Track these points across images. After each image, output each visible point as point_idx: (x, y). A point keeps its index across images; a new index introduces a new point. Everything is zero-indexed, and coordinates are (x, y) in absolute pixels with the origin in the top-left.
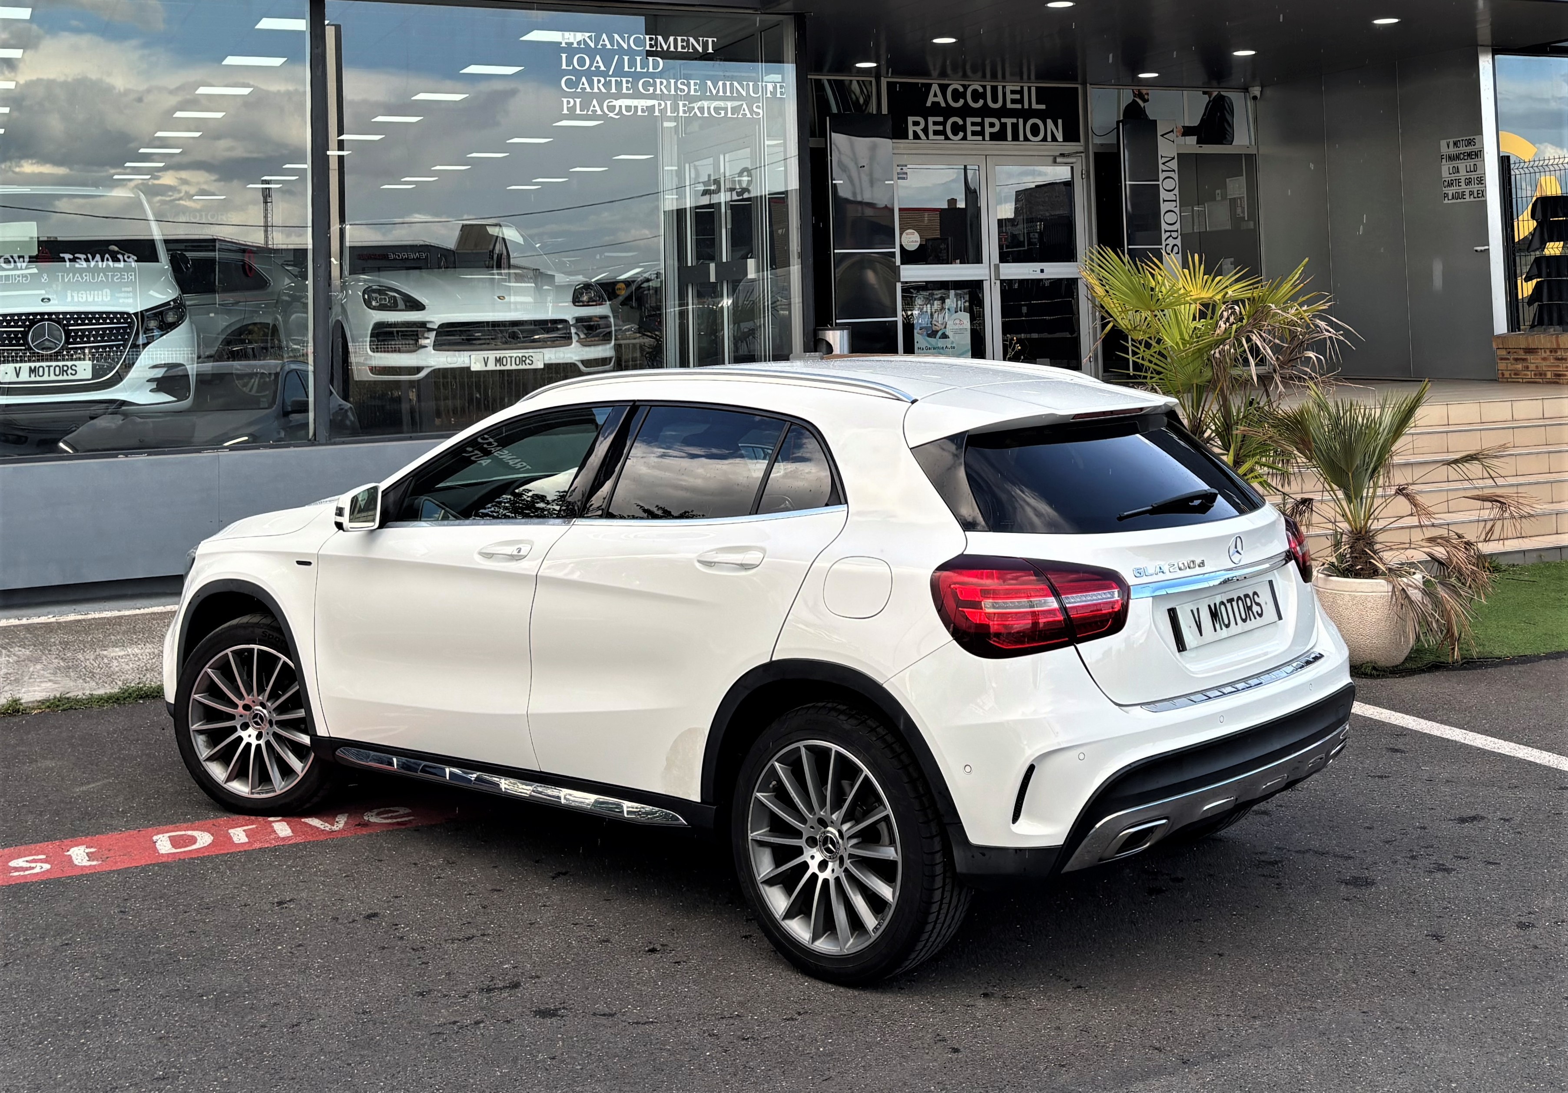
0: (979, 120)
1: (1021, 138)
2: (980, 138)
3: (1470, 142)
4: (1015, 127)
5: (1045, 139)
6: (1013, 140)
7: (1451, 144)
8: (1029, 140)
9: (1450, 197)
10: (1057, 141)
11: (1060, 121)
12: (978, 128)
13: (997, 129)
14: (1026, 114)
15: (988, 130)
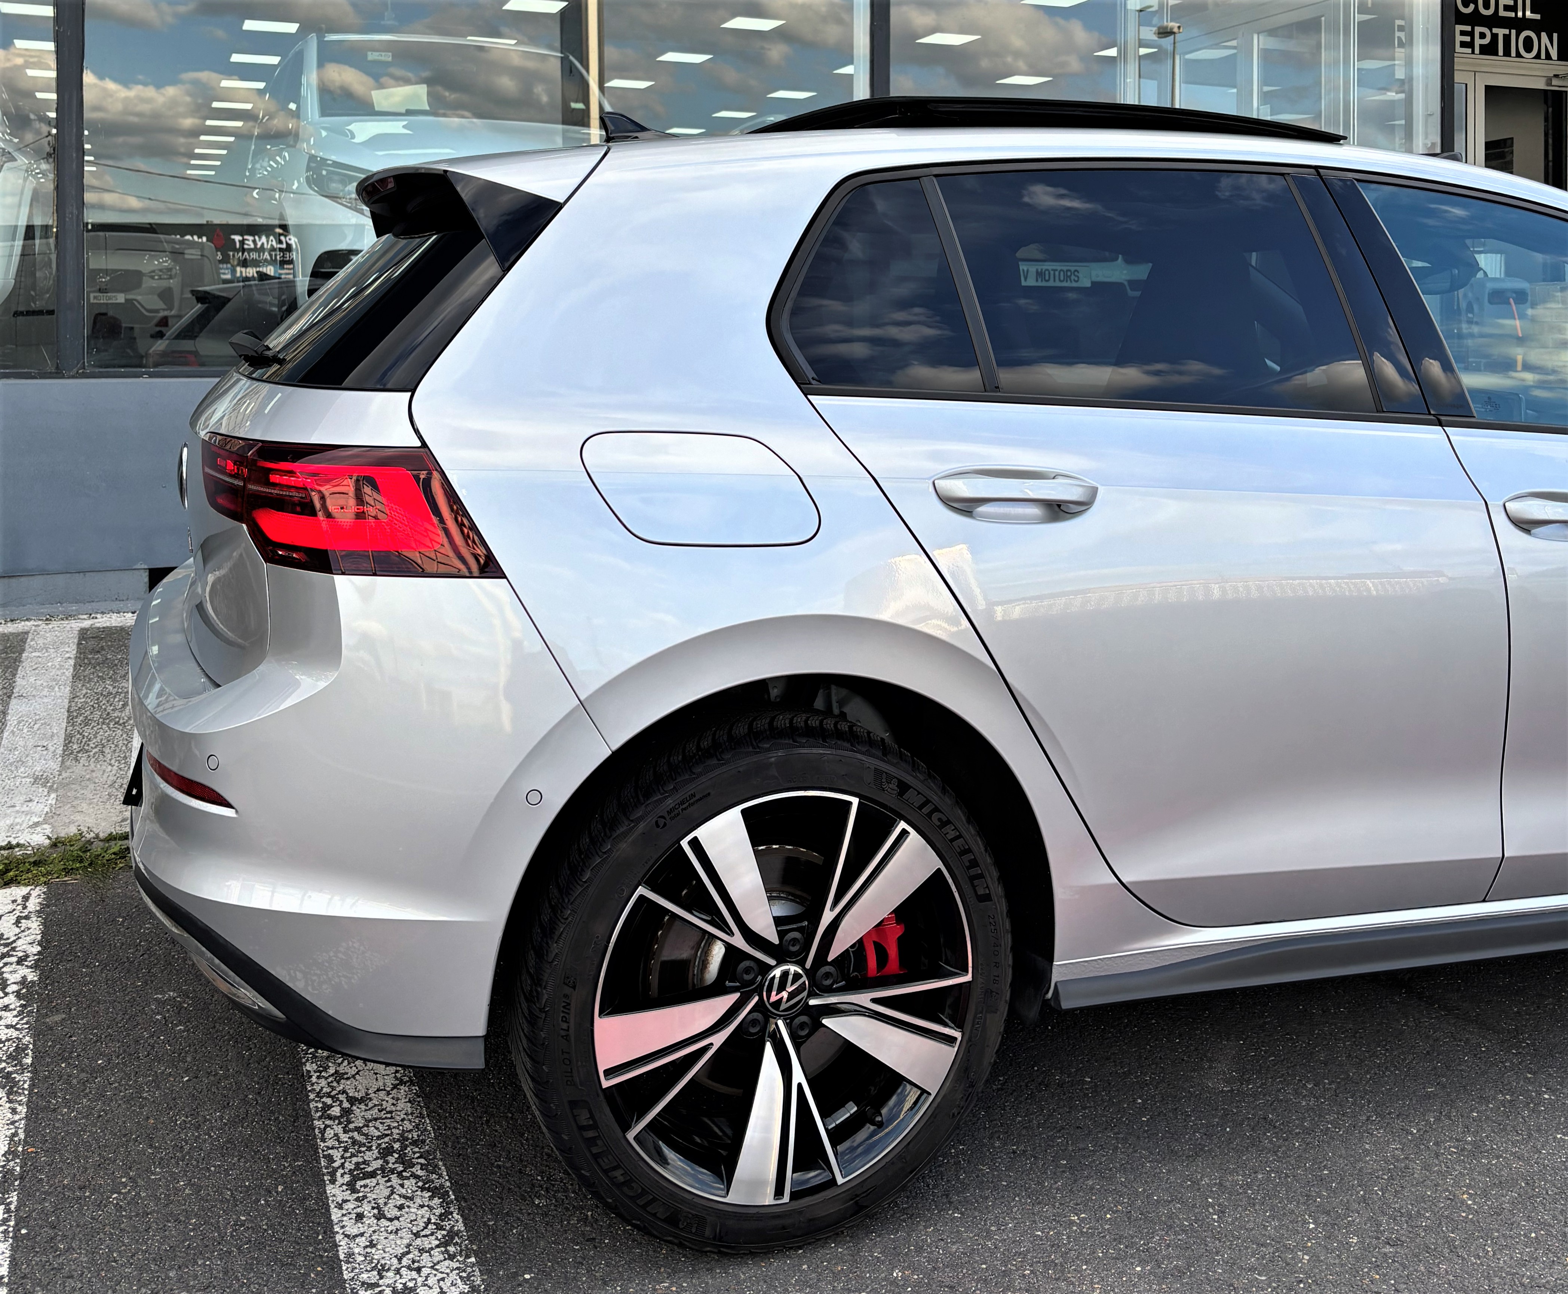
0: (1468, 28)
1: (1513, 53)
2: (1469, 50)
4: (1507, 38)
5: (1538, 56)
6: (1505, 55)
8: (1521, 57)
10: (1551, 59)
11: (1555, 36)
12: (1467, 39)
13: (1486, 41)
14: (1520, 24)
15: (1478, 42)
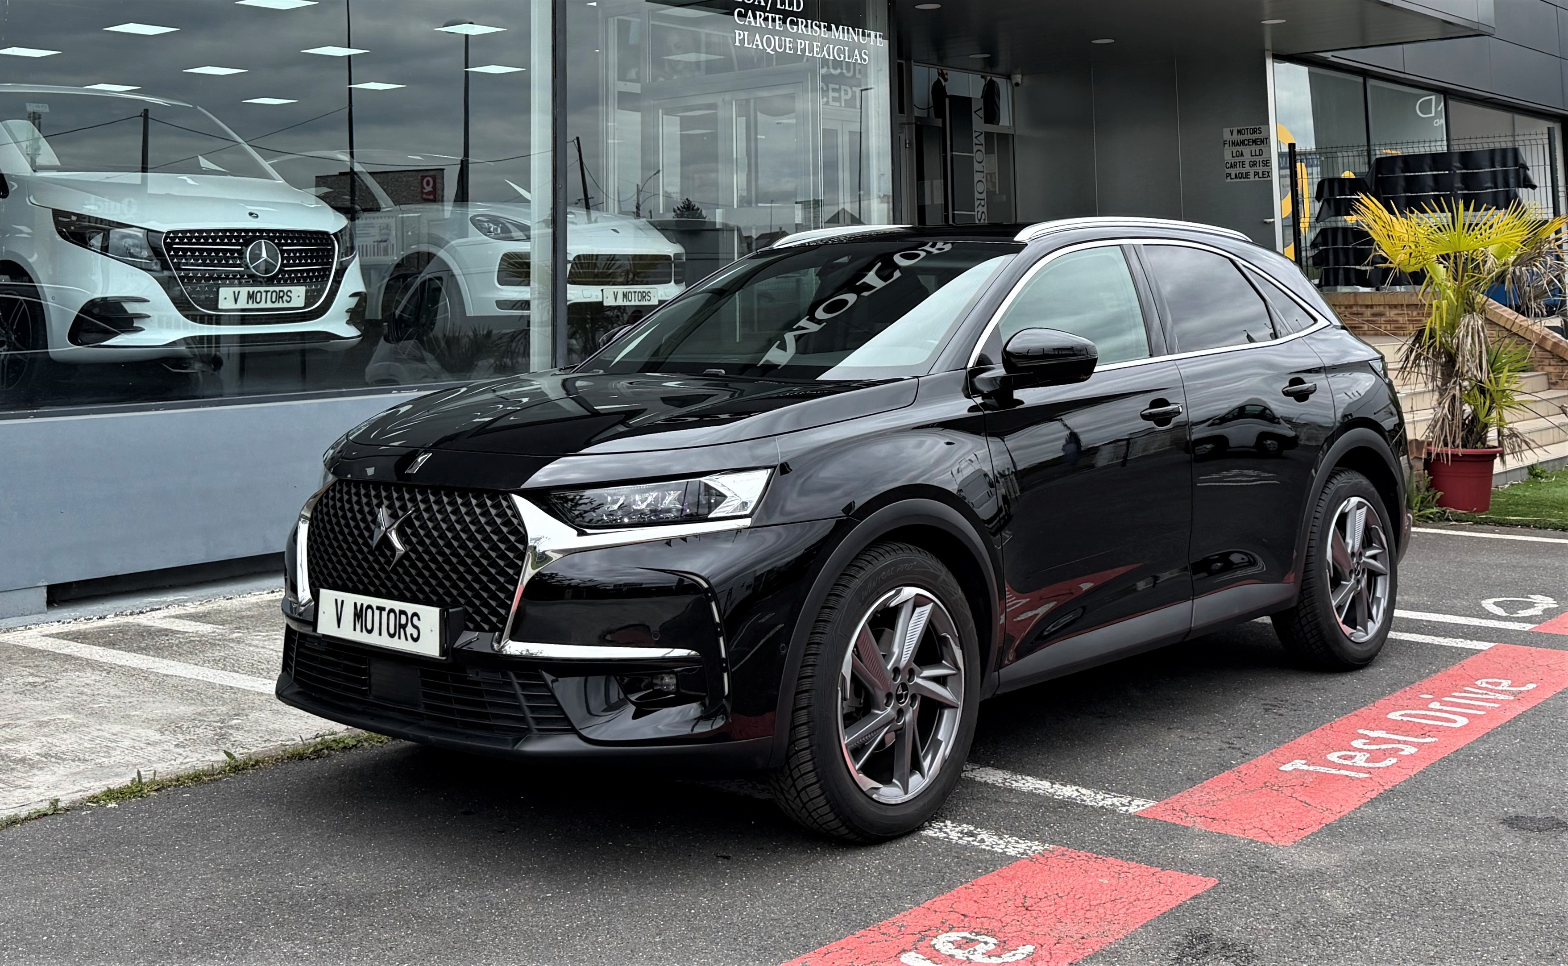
3: (1254, 132)
7: (1235, 132)
9: (1233, 176)
